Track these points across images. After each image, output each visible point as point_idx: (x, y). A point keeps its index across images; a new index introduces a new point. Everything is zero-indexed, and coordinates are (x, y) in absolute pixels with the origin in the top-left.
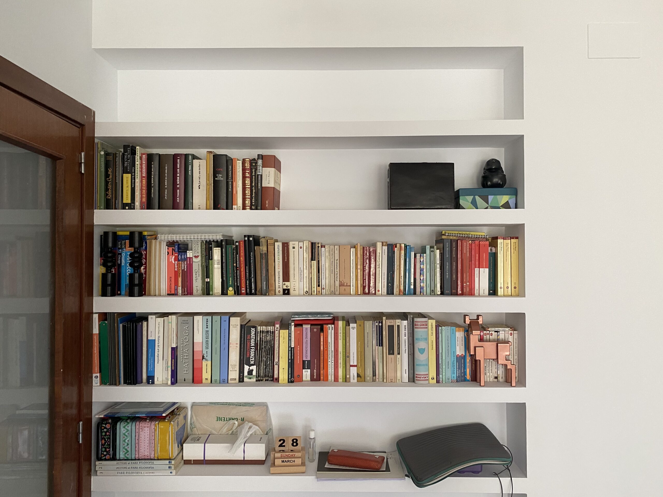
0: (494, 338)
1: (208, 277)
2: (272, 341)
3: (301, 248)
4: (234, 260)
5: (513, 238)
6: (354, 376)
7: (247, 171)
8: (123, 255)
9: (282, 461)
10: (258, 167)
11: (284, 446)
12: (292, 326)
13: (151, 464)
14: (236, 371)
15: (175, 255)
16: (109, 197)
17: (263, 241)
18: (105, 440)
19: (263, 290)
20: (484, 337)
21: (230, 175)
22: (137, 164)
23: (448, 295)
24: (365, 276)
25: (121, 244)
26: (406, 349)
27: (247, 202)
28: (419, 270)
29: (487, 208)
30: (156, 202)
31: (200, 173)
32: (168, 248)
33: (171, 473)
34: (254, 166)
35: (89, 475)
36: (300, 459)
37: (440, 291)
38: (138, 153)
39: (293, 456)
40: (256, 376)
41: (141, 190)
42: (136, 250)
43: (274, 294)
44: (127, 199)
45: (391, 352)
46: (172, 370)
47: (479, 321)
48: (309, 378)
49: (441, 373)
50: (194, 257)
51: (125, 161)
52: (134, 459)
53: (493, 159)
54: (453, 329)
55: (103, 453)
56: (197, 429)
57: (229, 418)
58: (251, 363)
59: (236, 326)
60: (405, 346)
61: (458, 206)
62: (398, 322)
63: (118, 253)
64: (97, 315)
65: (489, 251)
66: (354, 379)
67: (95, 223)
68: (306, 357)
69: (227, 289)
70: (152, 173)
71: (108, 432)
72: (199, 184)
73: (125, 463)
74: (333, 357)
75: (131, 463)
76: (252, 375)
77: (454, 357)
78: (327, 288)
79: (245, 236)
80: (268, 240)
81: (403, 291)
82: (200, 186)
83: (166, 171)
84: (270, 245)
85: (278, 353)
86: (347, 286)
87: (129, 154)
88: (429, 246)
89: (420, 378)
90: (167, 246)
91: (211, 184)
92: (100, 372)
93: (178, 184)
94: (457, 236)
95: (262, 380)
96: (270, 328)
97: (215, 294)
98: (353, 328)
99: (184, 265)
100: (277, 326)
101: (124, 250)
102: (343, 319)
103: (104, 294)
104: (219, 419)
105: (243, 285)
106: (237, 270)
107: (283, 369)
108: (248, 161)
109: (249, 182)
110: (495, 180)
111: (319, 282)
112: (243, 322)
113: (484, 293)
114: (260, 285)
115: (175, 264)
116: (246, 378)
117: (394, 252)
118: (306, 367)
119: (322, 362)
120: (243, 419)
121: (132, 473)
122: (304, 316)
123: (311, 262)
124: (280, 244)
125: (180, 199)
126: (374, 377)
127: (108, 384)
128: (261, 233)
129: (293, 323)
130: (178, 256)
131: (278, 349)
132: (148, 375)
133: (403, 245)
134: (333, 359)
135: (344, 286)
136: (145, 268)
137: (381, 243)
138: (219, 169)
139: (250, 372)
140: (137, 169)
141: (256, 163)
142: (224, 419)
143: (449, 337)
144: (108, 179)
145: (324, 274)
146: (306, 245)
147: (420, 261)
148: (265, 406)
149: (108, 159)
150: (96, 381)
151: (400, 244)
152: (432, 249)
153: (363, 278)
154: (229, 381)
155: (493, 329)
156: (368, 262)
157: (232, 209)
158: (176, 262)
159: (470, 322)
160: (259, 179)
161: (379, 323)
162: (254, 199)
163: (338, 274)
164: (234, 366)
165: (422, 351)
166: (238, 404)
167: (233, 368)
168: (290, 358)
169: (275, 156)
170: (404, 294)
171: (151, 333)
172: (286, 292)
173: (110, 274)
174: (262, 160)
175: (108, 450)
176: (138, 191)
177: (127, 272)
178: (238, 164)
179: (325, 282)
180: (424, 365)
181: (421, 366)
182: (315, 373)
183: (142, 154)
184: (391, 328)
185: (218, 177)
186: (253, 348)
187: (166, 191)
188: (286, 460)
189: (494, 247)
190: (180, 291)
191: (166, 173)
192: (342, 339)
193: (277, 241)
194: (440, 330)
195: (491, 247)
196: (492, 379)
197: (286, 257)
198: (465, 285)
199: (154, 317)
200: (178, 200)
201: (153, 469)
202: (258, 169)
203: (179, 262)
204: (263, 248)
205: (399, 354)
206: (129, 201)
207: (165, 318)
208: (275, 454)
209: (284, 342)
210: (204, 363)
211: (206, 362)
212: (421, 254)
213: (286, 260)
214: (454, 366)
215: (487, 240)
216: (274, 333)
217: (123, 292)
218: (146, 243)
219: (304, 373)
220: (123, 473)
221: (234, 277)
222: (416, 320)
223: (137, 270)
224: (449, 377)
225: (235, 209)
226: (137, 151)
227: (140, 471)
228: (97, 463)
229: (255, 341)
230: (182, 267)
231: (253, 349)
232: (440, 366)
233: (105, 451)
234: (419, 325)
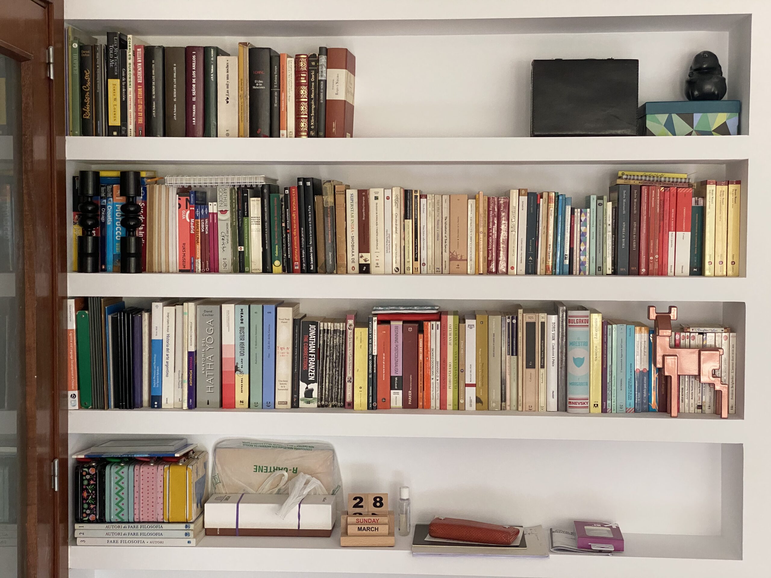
0: (697, 344)
1: (241, 243)
2: (342, 346)
3: (388, 198)
4: (282, 217)
5: (732, 183)
6: (471, 401)
7: (303, 75)
8: (110, 208)
9: (359, 528)
10: (320, 67)
11: (362, 507)
12: (374, 322)
13: (158, 528)
14: (287, 390)
15: (191, 209)
16: (87, 115)
17: (327, 187)
18: (88, 492)
19: (327, 265)
20: (682, 341)
21: (276, 81)
22: (130, 64)
23: (623, 274)
24: (490, 243)
25: (105, 192)
26: (554, 360)
27: (302, 125)
28: (579, 235)
29: (690, 134)
30: (159, 125)
31: (228, 79)
32: (180, 197)
33: (189, 542)
34: (313, 66)
35: (66, 544)
36: (387, 526)
37: (611, 269)
38: (131, 45)
39: (376, 521)
40: (318, 398)
41: (136, 105)
42: (131, 200)
43: (345, 271)
44: (115, 120)
45: (530, 363)
46: (189, 388)
47: (670, 315)
48: (400, 404)
49: (609, 397)
50: (219, 213)
51: (111, 59)
52: (133, 521)
53: (705, 52)
54: (630, 329)
55: (84, 511)
56: (223, 485)
57: (274, 467)
58: (309, 379)
59: (286, 321)
60: (553, 355)
61: (643, 131)
62: (542, 317)
63: (101, 206)
64: (73, 300)
65: (693, 204)
66: (471, 405)
67: (68, 157)
68: (396, 371)
69: (272, 263)
70: (153, 77)
71: (93, 480)
72: (227, 96)
73: (119, 527)
74: (439, 372)
75: (127, 527)
76: (312, 397)
77: (631, 372)
78: (430, 263)
79: (299, 180)
80: (336, 186)
81: (552, 268)
82: (228, 99)
83: (175, 74)
84: (339, 194)
85: (351, 364)
86: (461, 260)
87: (116, 47)
88: (595, 197)
89: (575, 403)
90: (177, 194)
91: (246, 96)
92: (79, 389)
93: (194, 96)
94: (641, 180)
95: (327, 406)
96: (340, 326)
97: (253, 271)
98: (471, 327)
99: (205, 225)
100: (351, 322)
101: (110, 201)
102: (455, 313)
103: (82, 268)
104: (258, 469)
105: (297, 257)
106: (286, 233)
107: (361, 388)
108: (305, 58)
109: (306, 92)
110: (709, 87)
111: (416, 254)
112: (296, 316)
113: (682, 272)
114: (323, 258)
115: (190, 223)
116: (303, 402)
117: (538, 206)
118: (396, 386)
119: (421, 379)
120: (295, 469)
121: (129, 542)
122: (393, 308)
123: (404, 221)
124: (355, 192)
125: (196, 120)
126: (503, 403)
127: (91, 407)
128: (323, 174)
129: (376, 318)
130: (196, 210)
131: (351, 358)
132: (152, 394)
133: (554, 193)
134: (439, 375)
135: (456, 259)
136: (145, 230)
137: (518, 191)
138: (259, 72)
139: (309, 393)
140: (130, 70)
141: (318, 61)
142: (267, 470)
143: (624, 340)
144: (84, 88)
145: (425, 241)
146: (397, 193)
147: (581, 221)
148: (331, 450)
149: (84, 55)
150: (73, 403)
151: (548, 193)
152: (600, 201)
153: (488, 247)
154: (277, 406)
155: (696, 330)
156: (496, 222)
157: (279, 137)
158: (192, 220)
159: (656, 317)
160: (322, 86)
161: (513, 319)
162: (313, 120)
163: (448, 241)
164: (284, 383)
165: (579, 362)
166: (288, 446)
167: (283, 385)
168: (370, 371)
169: (347, 50)
170: (554, 273)
171: (157, 330)
172: (365, 269)
173: (90, 238)
174: (327, 55)
175: (92, 506)
176: (132, 107)
177: (116, 235)
178: (289, 63)
179: (425, 254)
180: (581, 384)
181: (578, 385)
182: (410, 396)
183: (136, 47)
184: (531, 327)
185: (257, 85)
186: (312, 355)
187: (175, 107)
188: (364, 528)
189: (702, 197)
190: (199, 267)
191: (175, 77)
192: (452, 344)
193: (348, 187)
194: (610, 329)
195: (696, 198)
196: (692, 410)
197: (364, 213)
198: (651, 258)
199: (160, 304)
200: (194, 122)
201: (161, 536)
202: (320, 70)
203: (196, 220)
204: (328, 198)
205: (543, 367)
206: (118, 123)
207: (177, 306)
208: (348, 518)
209: (361, 346)
210: (238, 376)
211: (241, 375)
212: (582, 210)
213: (364, 219)
214: (631, 387)
215: (690, 185)
216: (345, 332)
217: (110, 267)
218: (145, 189)
219: (393, 396)
220: (116, 542)
221: (283, 244)
222: (570, 313)
223: (133, 231)
224: (621, 404)
225: (283, 135)
226: (128, 43)
227: (142, 540)
228: (77, 526)
229: (316, 346)
230: (201, 227)
231: (313, 357)
232: (609, 386)
233: (89, 508)
234: (575, 322)
